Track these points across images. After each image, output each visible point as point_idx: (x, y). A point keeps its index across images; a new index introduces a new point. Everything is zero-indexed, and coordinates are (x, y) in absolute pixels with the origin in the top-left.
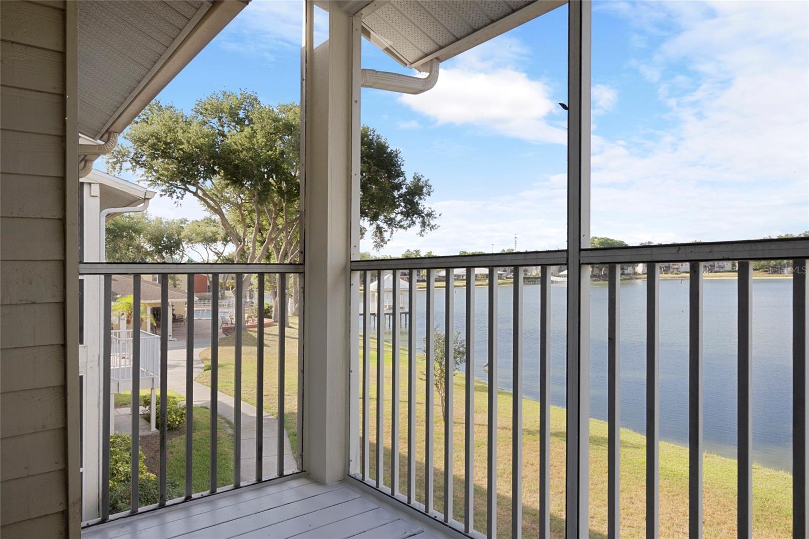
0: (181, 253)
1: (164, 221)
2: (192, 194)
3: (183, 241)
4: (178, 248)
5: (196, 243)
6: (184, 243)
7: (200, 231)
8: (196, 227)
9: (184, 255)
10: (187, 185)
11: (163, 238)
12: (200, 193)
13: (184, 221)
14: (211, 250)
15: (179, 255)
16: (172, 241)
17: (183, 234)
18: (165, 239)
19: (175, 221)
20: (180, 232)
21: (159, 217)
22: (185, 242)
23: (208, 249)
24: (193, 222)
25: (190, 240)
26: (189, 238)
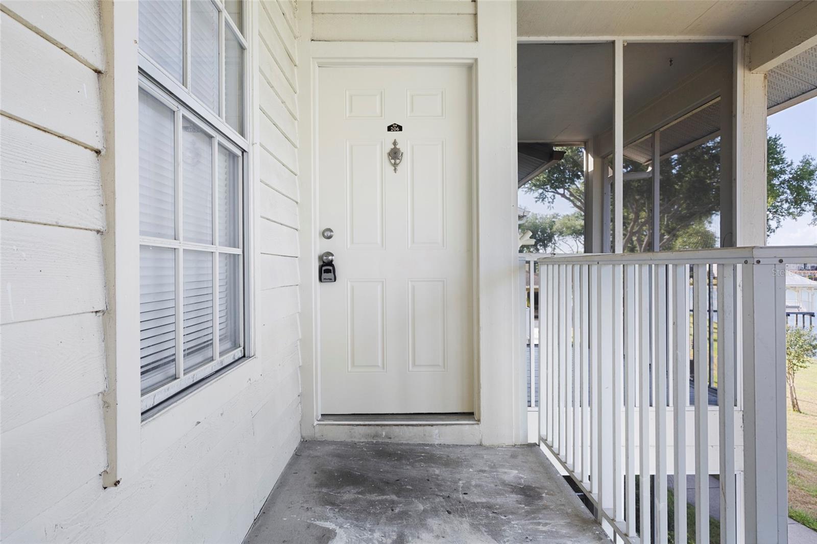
0: (553, 245)
1: (538, 217)
2: (560, 196)
3: (556, 234)
4: (551, 241)
5: (566, 236)
6: (555, 236)
7: (569, 225)
8: (566, 222)
9: (556, 248)
10: (557, 189)
11: (537, 232)
12: (567, 194)
13: (556, 216)
14: (580, 242)
15: (551, 247)
16: (545, 235)
17: (554, 229)
18: (539, 233)
19: (548, 216)
20: (552, 226)
21: (535, 213)
22: (557, 235)
23: (577, 241)
24: (564, 217)
25: (561, 233)
26: (560, 232)
